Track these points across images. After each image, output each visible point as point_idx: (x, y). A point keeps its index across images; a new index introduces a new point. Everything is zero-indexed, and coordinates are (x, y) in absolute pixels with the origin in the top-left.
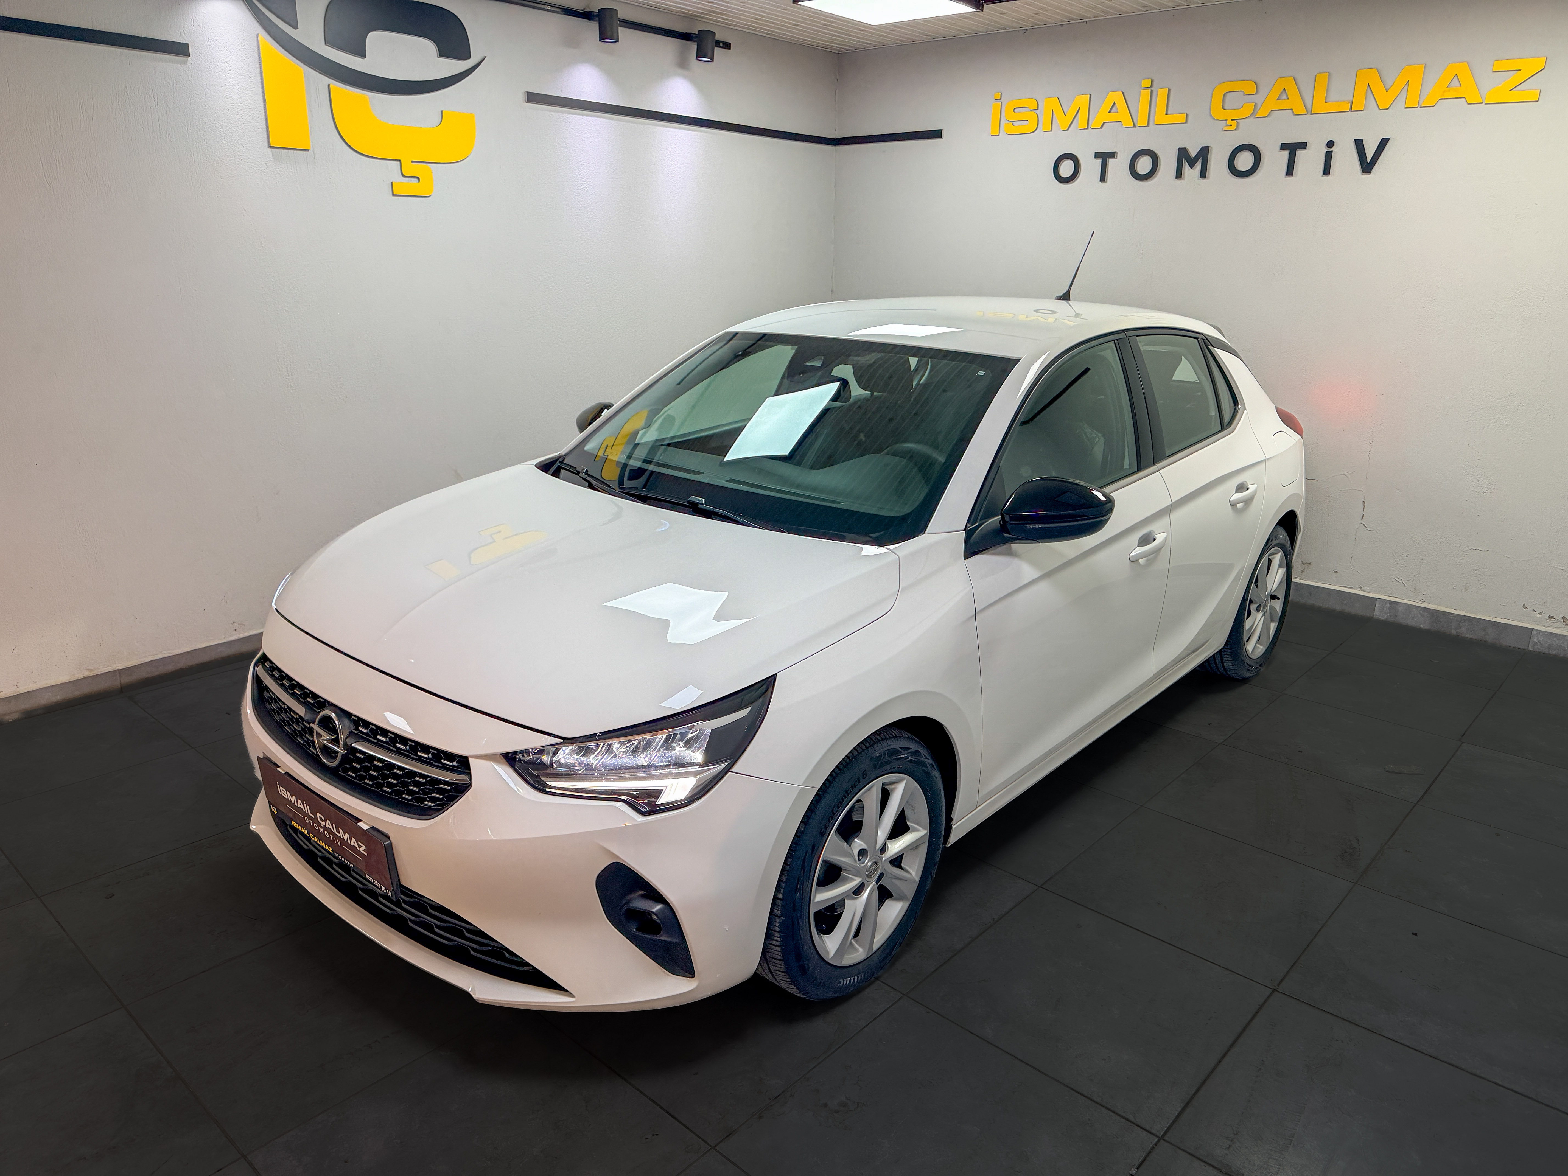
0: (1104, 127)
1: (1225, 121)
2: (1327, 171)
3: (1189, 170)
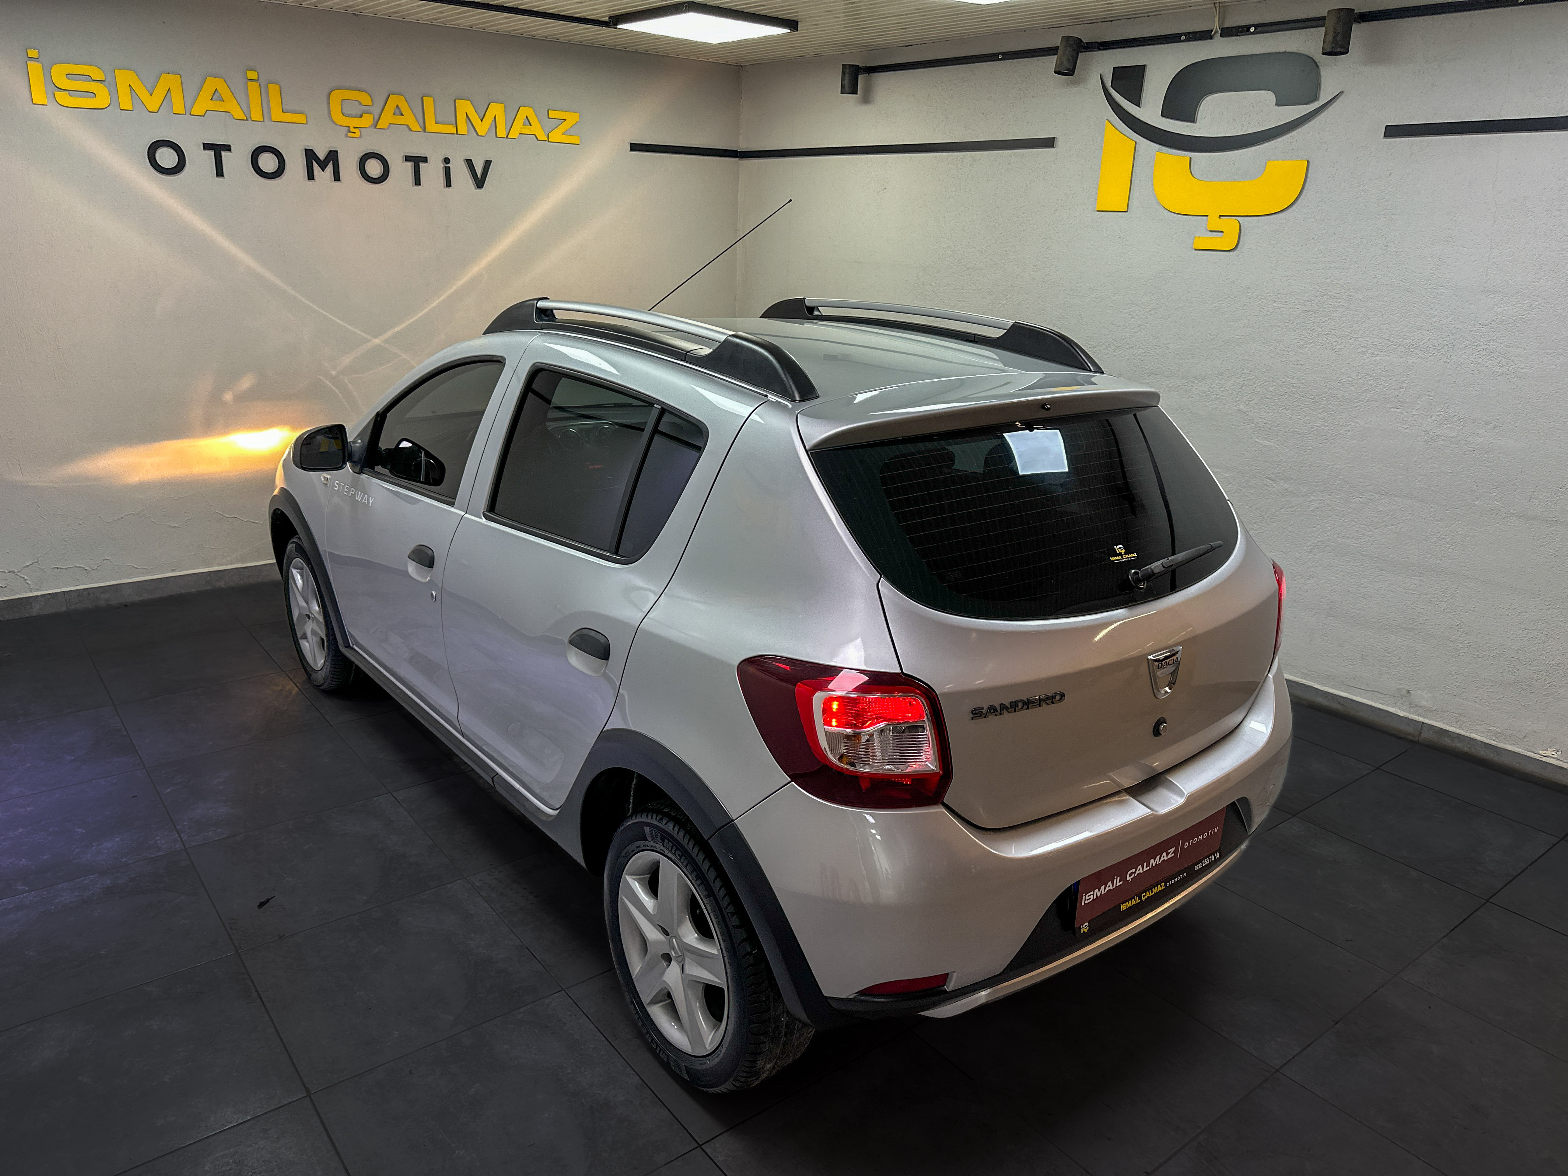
0: (206, 114)
1: (346, 128)
2: (448, 184)
3: (319, 172)
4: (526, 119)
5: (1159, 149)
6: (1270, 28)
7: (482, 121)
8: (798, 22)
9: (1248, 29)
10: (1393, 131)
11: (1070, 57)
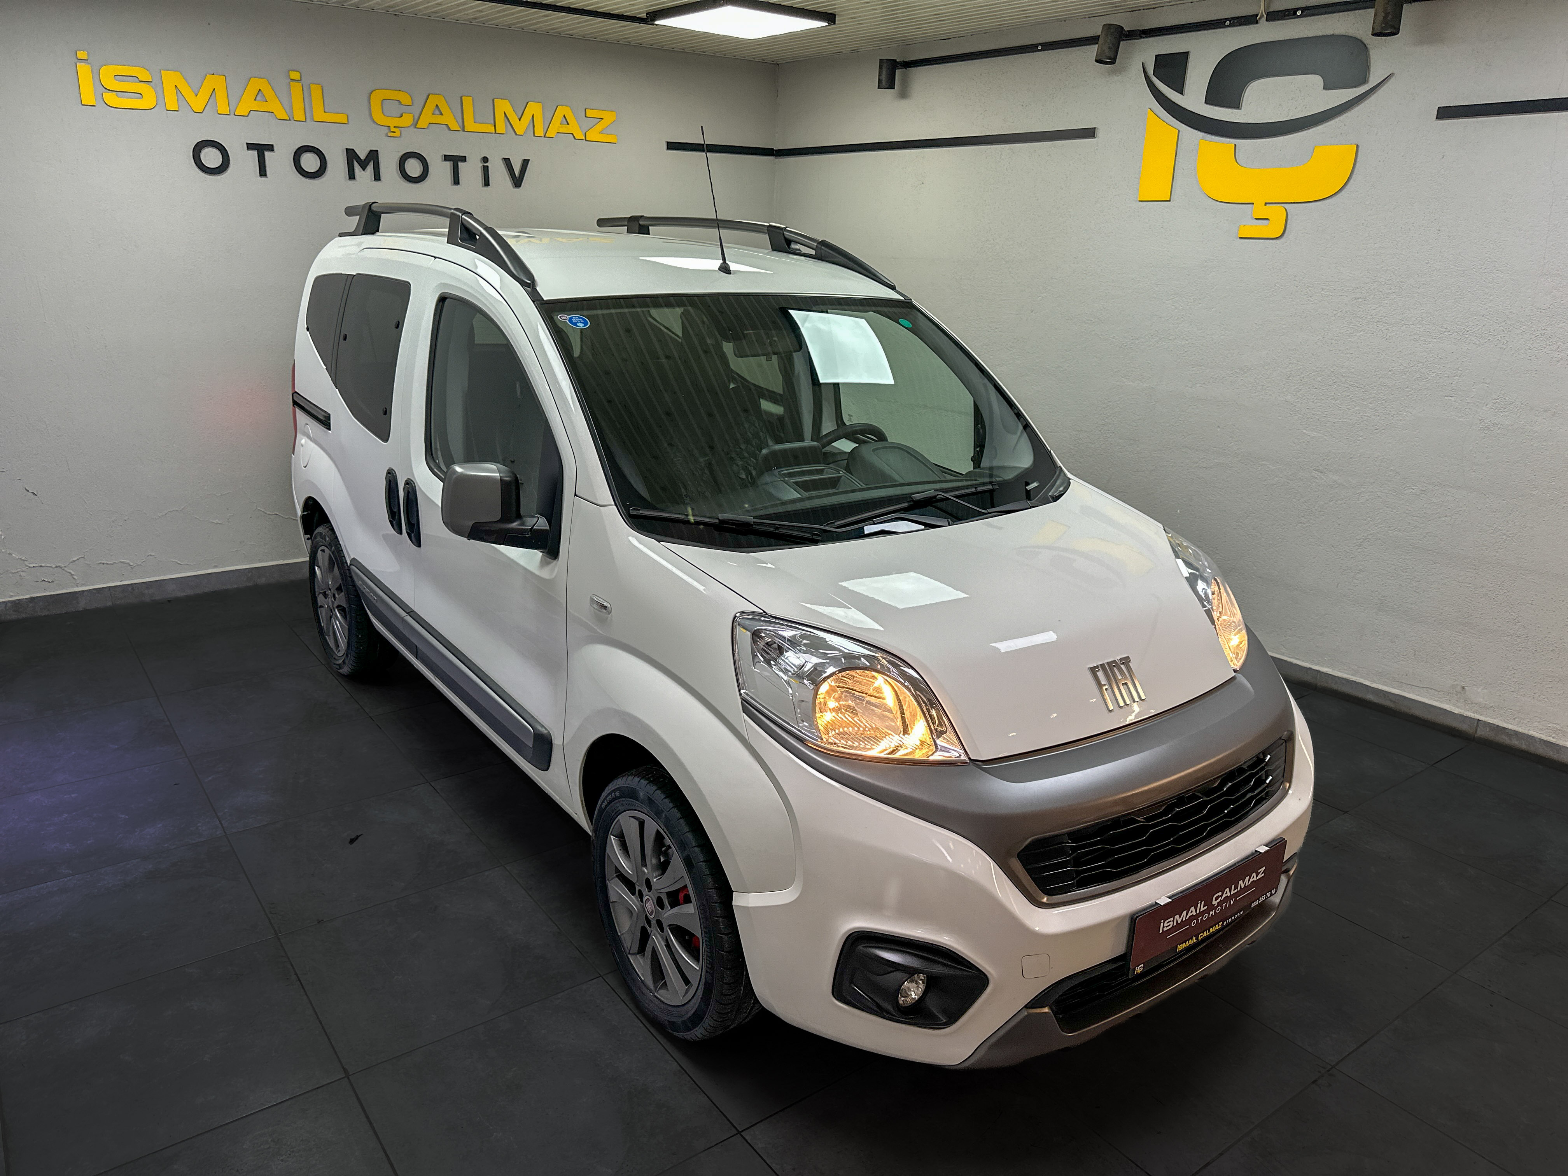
0: (250, 115)
1: (387, 128)
2: (487, 183)
3: (360, 171)
4: (564, 119)
5: (1203, 137)
6: (1317, 11)
7: (520, 120)
8: (835, 15)
9: (1295, 13)
10: (1445, 113)
11: (1111, 45)
